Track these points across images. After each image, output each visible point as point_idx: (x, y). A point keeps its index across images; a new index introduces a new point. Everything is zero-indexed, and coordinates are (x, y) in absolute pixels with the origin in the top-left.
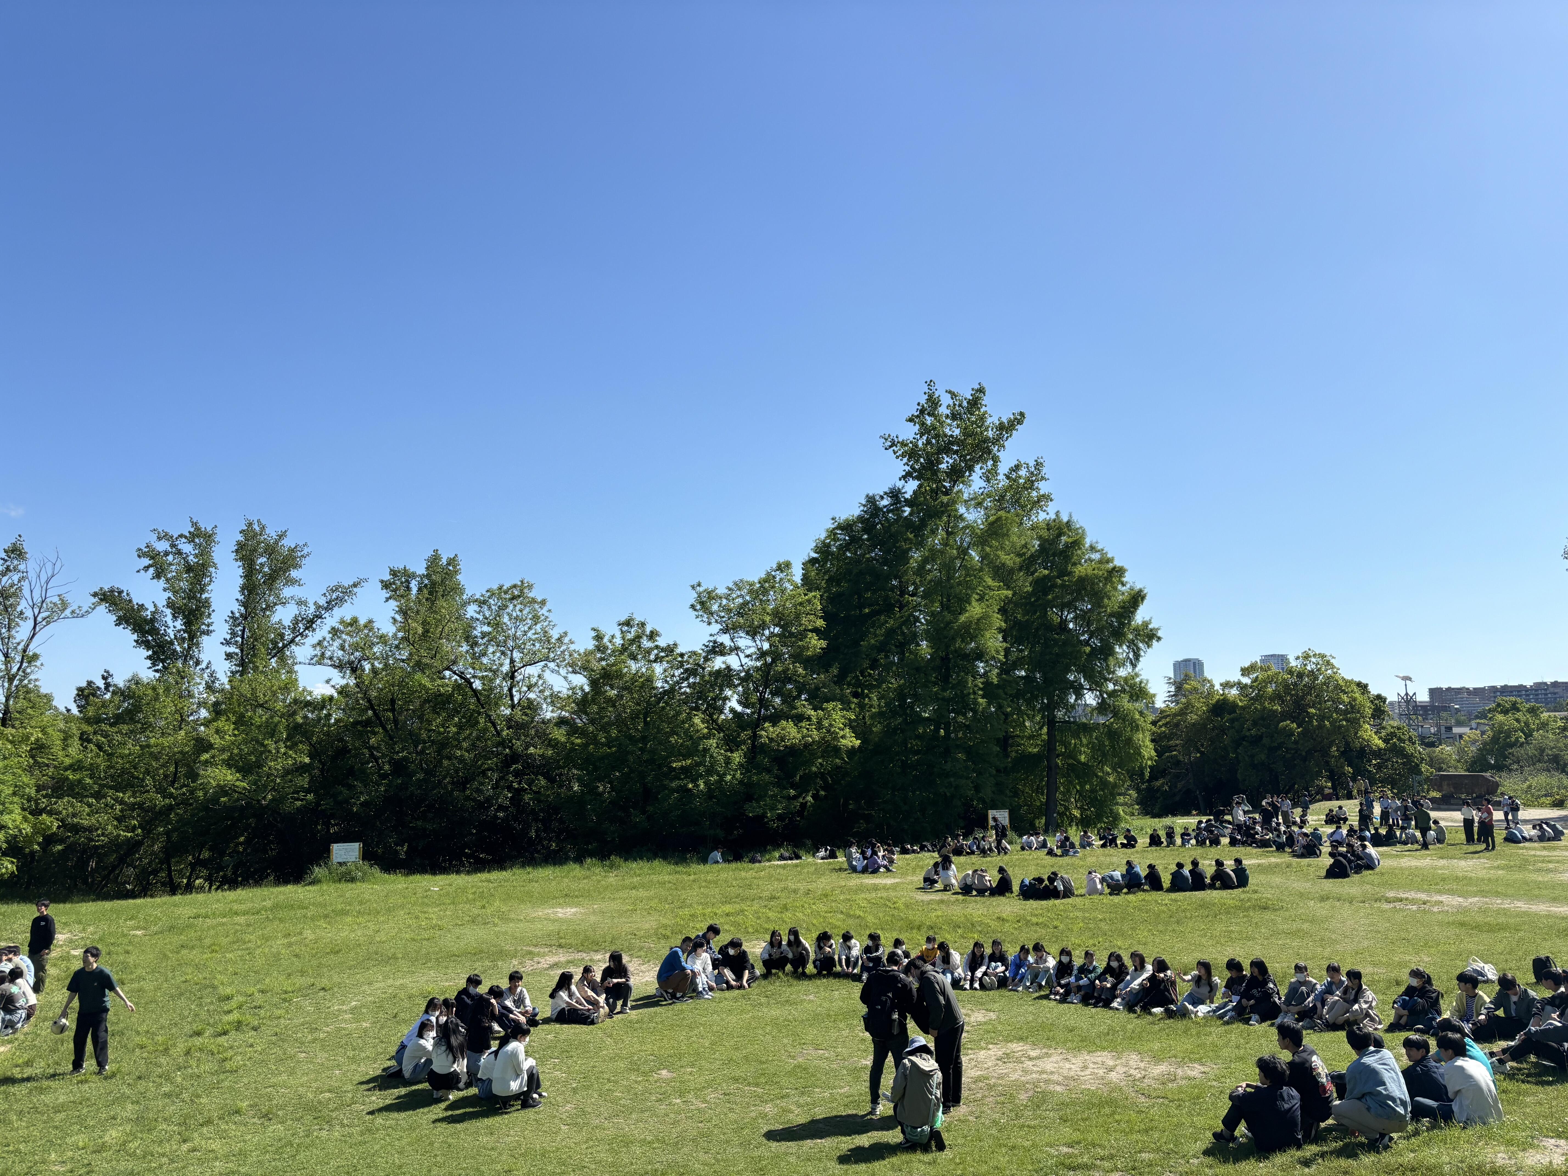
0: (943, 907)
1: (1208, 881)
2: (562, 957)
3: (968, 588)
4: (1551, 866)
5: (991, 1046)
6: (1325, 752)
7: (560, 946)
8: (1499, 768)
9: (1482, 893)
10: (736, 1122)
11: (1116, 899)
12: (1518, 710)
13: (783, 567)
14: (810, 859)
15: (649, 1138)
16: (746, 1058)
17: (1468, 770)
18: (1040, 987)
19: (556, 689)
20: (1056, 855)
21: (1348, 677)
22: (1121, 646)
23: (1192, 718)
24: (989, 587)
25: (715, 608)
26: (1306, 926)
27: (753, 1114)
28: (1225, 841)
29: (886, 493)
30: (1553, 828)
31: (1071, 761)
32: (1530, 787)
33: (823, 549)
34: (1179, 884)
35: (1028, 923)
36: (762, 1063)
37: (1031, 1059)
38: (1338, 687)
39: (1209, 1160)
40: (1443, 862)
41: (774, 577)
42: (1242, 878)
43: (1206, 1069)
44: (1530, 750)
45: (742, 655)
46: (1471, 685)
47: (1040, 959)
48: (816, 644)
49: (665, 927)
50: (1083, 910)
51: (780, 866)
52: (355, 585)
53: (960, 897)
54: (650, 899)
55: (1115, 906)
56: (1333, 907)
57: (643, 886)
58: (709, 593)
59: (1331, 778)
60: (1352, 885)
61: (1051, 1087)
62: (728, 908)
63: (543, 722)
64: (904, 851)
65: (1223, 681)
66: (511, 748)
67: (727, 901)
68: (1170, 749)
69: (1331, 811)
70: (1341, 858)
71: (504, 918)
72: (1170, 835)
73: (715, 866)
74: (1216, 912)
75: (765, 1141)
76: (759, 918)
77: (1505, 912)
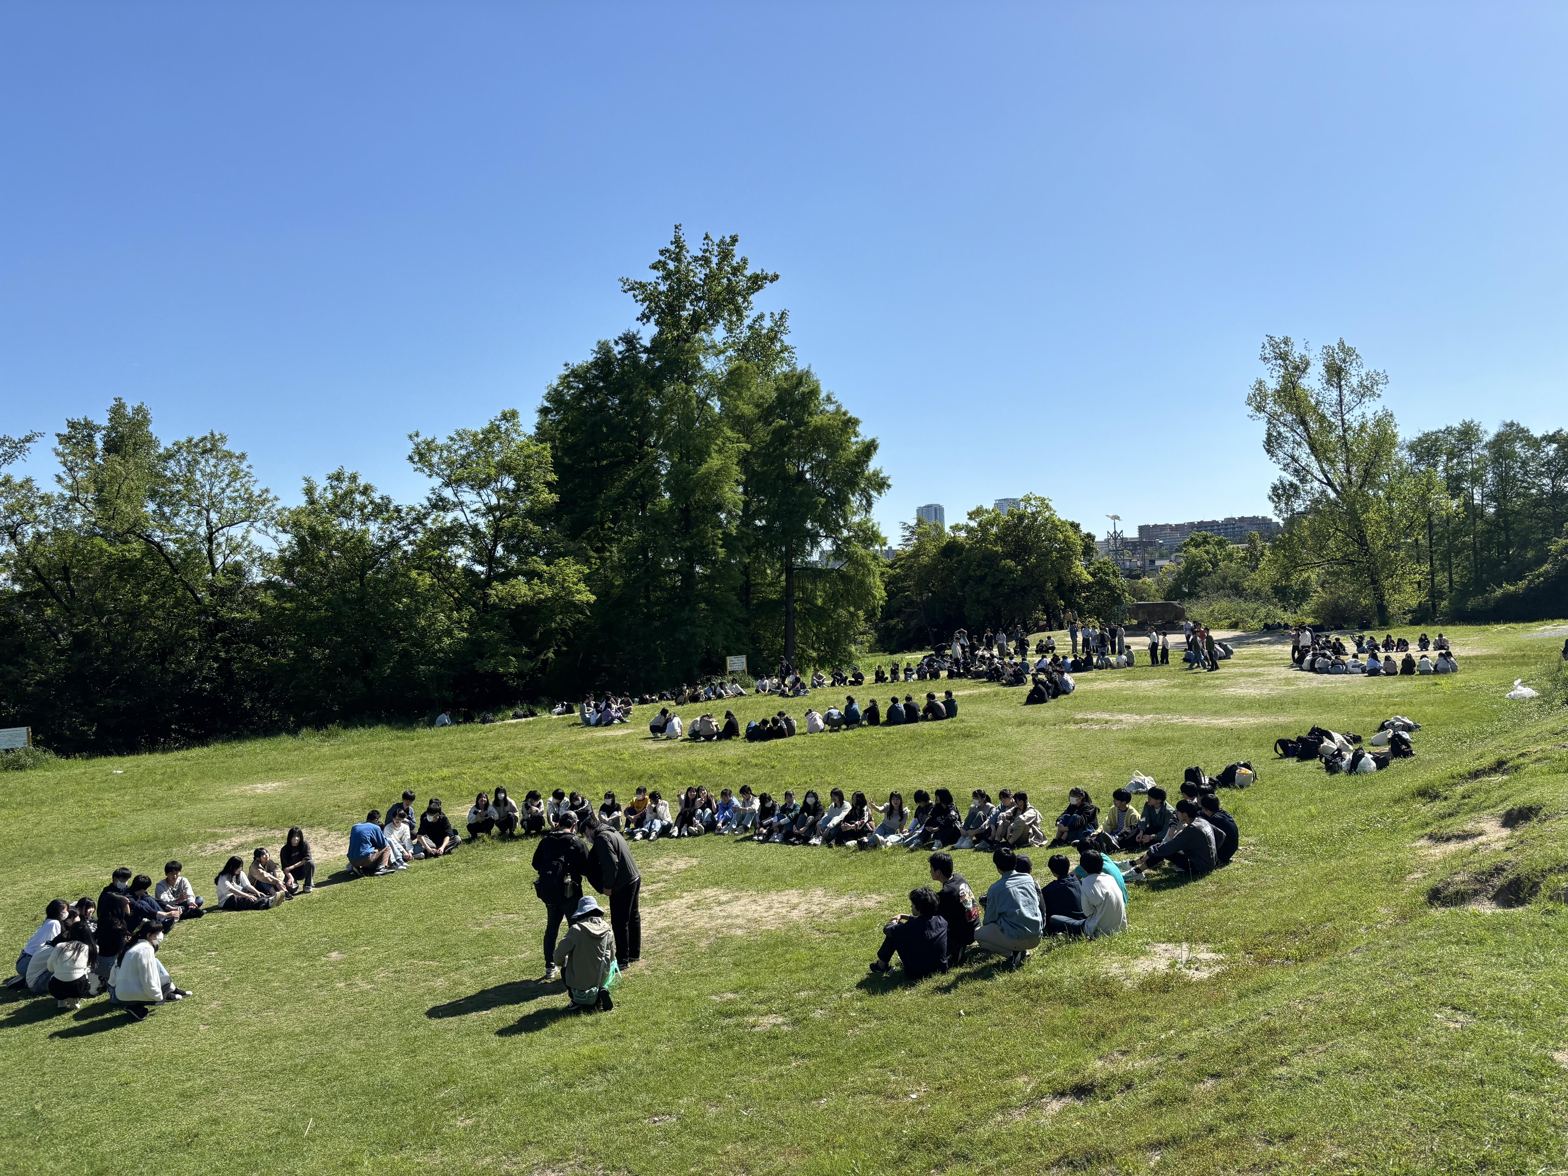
0: (669, 755)
1: (921, 713)
2: (251, 836)
3: (707, 438)
4: (1218, 682)
5: (685, 894)
6: (1041, 588)
7: (251, 825)
8: (1191, 595)
9: (1156, 710)
10: (400, 1001)
11: (834, 735)
12: (1209, 543)
13: (510, 416)
14: (546, 716)
15: (297, 1031)
16: (429, 930)
17: (1165, 599)
18: (746, 829)
19: (266, 550)
20: (788, 696)
21: (1063, 519)
22: (853, 495)
23: (925, 560)
24: (728, 439)
25: (435, 459)
26: (1000, 751)
27: (420, 992)
28: (944, 674)
29: (620, 339)
30: (1225, 647)
31: (808, 606)
32: (1213, 611)
33: (555, 397)
34: (894, 718)
35: (748, 765)
36: (444, 933)
37: (720, 904)
38: (1055, 527)
39: (859, 993)
40: (1129, 683)
41: (498, 427)
42: (951, 709)
43: (882, 898)
44: (1215, 578)
45: (467, 511)
46: (1173, 522)
47: (747, 802)
48: (550, 497)
49: (374, 795)
50: (802, 748)
51: (512, 725)
52: (28, 440)
53: (687, 744)
54: (363, 767)
55: (833, 742)
56: (1027, 731)
57: (357, 754)
58: (428, 444)
59: (1046, 611)
60: (1048, 710)
61: (733, 932)
62: (445, 772)
63: (252, 587)
64: (643, 702)
65: (953, 524)
66: (215, 615)
67: (447, 764)
68: (903, 589)
69: (1041, 641)
70: (1040, 686)
71: (192, 798)
72: (894, 672)
73: (443, 729)
74: (921, 743)
75: (425, 1018)
76: (477, 780)
77: (1172, 727)
